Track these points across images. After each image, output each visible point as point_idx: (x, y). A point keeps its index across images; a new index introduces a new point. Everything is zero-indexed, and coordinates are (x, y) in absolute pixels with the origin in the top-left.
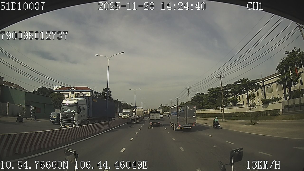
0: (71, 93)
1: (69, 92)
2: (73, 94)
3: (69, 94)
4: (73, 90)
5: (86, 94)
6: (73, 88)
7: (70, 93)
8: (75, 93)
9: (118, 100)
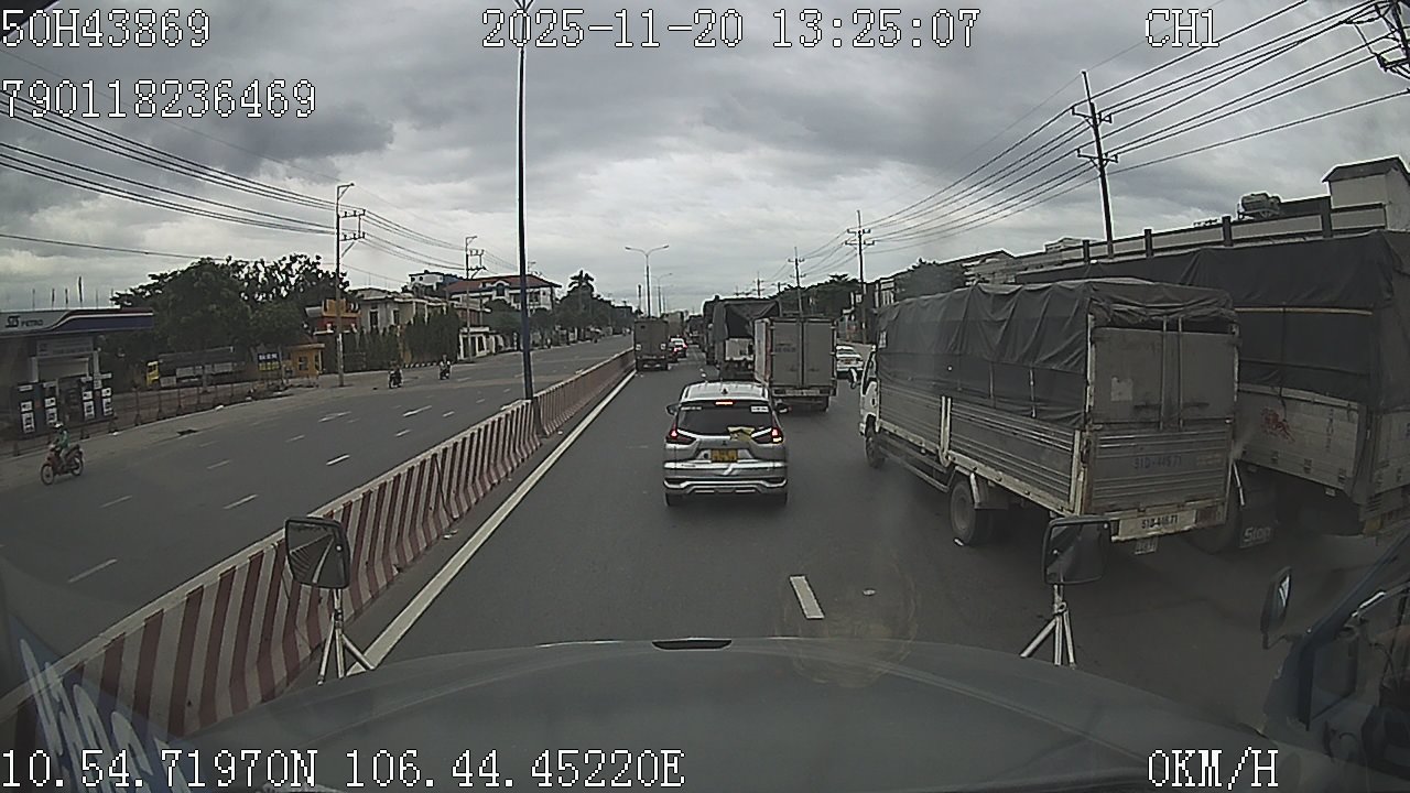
0: (495, 291)
2: (504, 295)
3: (490, 297)
4: (502, 284)
6: (500, 282)
7: (494, 293)
8: (507, 292)
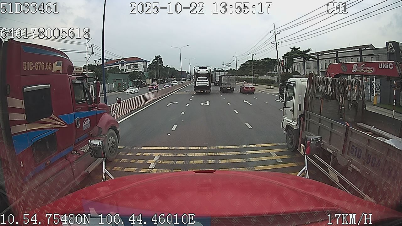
0: (120, 64)
1: (118, 64)
2: (124, 66)
3: (119, 67)
4: (123, 61)
5: (138, 64)
6: (122, 60)
8: (125, 65)
9: (167, 66)
